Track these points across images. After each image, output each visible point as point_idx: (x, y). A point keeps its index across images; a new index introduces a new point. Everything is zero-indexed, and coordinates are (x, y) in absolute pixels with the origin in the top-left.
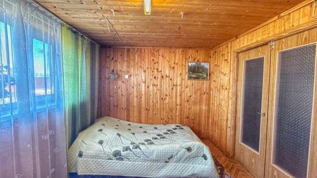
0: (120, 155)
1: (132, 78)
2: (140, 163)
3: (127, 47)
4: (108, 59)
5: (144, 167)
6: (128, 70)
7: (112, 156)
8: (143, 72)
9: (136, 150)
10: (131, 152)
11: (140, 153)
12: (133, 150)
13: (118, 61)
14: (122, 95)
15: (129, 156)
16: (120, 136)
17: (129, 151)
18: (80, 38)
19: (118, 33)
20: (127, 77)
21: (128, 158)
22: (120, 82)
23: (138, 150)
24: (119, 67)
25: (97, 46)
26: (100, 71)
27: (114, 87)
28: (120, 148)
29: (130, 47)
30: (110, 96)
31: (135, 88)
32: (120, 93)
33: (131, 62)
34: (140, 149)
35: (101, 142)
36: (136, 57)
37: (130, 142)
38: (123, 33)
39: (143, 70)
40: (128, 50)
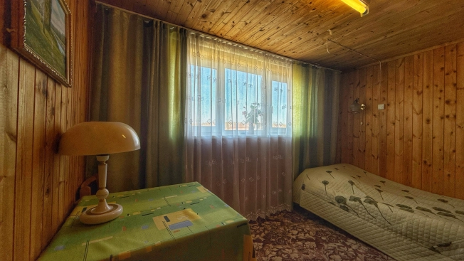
0: (345, 203)
1: (391, 108)
2: (374, 226)
3: (383, 62)
4: (352, 86)
5: (383, 236)
6: (386, 97)
7: (334, 201)
8: (415, 95)
9: (369, 205)
10: (361, 206)
11: (376, 212)
12: (365, 204)
13: (367, 86)
14: (373, 135)
15: (358, 209)
16: (352, 185)
17: (358, 202)
18: (311, 70)
19: (354, 48)
20: (381, 107)
21: (357, 211)
22: (369, 117)
23: (373, 206)
24: (369, 94)
25: (336, 73)
26: (340, 104)
27: (360, 123)
28: (347, 196)
29: (387, 60)
30: (354, 136)
31: (397, 123)
32: (369, 132)
33: (389, 82)
34: (377, 206)
35: (325, 183)
36: (401, 71)
37: (365, 196)
38: (361, 46)
39: (415, 91)
40: (385, 66)
